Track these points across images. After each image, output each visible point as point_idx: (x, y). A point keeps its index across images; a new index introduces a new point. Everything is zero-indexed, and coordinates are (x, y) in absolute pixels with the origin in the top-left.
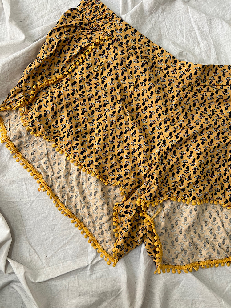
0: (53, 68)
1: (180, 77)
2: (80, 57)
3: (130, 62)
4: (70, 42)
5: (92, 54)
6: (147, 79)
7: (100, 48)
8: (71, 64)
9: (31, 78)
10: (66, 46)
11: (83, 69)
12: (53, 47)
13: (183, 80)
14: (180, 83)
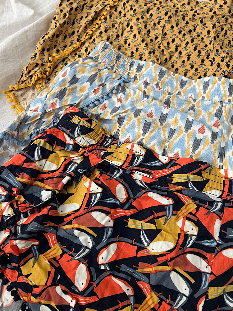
0: (68, 40)
1: (211, 11)
2: (95, 23)
3: (151, 15)
4: (82, 10)
5: (108, 17)
6: (175, 26)
7: (116, 10)
8: (87, 32)
9: (46, 50)
10: (79, 15)
11: (101, 33)
12: (65, 15)
13: (215, 13)
14: (212, 17)
